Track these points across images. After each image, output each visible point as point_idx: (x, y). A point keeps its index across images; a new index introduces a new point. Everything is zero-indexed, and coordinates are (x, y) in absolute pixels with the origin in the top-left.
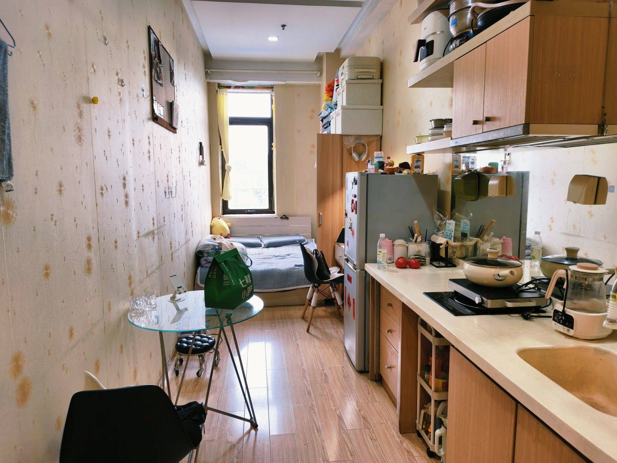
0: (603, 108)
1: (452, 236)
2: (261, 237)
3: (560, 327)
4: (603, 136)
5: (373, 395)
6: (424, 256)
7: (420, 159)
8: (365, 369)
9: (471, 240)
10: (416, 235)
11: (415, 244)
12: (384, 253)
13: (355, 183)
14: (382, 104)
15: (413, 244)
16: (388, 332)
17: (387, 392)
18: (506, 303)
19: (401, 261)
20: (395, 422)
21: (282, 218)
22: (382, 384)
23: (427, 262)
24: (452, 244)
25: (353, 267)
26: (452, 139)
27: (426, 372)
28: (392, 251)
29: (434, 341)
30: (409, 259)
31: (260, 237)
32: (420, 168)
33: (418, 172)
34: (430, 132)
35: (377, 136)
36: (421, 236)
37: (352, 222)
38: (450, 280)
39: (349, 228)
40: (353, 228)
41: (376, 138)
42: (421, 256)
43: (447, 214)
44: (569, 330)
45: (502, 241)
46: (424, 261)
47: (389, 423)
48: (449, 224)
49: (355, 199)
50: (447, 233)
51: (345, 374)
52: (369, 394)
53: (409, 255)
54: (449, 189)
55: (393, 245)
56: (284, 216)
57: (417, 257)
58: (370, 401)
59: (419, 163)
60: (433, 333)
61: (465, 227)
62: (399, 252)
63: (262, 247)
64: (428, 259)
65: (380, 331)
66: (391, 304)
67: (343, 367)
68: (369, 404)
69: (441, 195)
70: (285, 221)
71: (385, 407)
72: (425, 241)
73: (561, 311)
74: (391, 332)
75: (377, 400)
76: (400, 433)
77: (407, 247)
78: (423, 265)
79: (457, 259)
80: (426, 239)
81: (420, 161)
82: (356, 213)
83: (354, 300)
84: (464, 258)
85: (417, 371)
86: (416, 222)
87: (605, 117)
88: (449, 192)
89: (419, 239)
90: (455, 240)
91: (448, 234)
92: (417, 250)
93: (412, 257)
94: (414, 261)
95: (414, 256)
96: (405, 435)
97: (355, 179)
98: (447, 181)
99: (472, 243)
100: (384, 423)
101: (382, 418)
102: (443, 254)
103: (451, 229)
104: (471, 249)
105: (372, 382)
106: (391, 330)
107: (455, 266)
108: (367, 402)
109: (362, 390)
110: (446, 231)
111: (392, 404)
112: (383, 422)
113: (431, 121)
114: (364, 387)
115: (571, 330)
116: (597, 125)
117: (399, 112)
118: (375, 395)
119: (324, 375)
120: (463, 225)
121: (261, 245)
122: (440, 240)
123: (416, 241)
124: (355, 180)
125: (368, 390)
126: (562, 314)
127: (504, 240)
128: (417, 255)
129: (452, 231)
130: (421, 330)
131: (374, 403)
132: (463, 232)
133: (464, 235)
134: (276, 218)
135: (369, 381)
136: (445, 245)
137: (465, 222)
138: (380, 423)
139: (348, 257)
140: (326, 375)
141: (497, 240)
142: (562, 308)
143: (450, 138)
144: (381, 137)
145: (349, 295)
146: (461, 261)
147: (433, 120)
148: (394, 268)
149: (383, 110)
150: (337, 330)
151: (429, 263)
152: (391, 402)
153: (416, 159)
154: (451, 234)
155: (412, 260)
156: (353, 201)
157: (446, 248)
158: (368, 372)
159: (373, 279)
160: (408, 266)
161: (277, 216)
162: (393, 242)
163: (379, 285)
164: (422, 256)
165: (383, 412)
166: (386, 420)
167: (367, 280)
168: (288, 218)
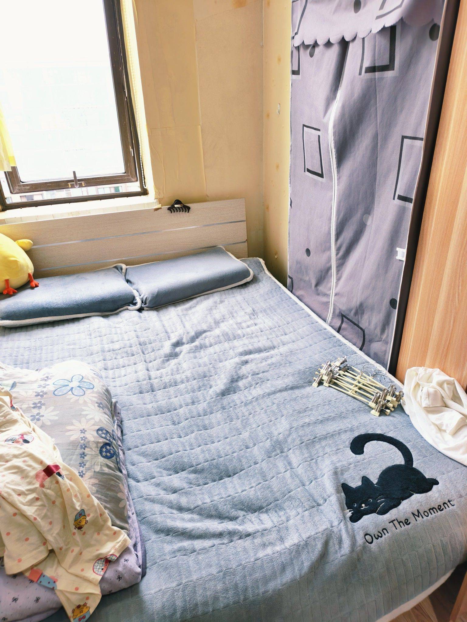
2: (124, 266)
21: (172, 209)
31: (122, 269)
56: (178, 202)
63: (138, 306)
70: (182, 217)
121: (134, 298)
134: (157, 209)
161: (159, 206)
168: (189, 208)
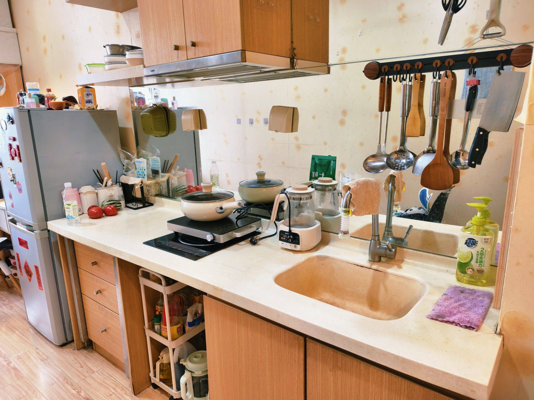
0: (292, 42)
1: (145, 175)
3: (287, 245)
4: (295, 69)
5: (87, 366)
6: (118, 199)
7: (90, 93)
8: (67, 340)
9: (163, 177)
10: (106, 178)
11: (106, 188)
12: (74, 206)
13: (11, 122)
14: (14, 26)
15: (104, 189)
16: (97, 293)
17: (102, 355)
18: (235, 234)
19: (95, 210)
20: (126, 386)
22: (93, 348)
23: (122, 206)
24: (147, 183)
25: (27, 228)
26: (144, 67)
27: (156, 324)
28: (80, 201)
29: (165, 291)
30: (103, 206)
32: (92, 103)
33: (92, 108)
34: (107, 59)
35: (15, 65)
36: (111, 179)
37: (14, 173)
38: (169, 222)
39: (11, 181)
40: (17, 179)
41: (13, 68)
42: (115, 201)
43: (134, 152)
44: (296, 246)
45: (185, 173)
46: (120, 205)
47: (119, 390)
48: (139, 162)
49: (14, 144)
50: (138, 172)
51: (43, 356)
52: (82, 367)
53: (101, 201)
54: (130, 125)
55: (79, 194)
57: (112, 202)
58: (87, 375)
59: (90, 98)
60: (163, 282)
61: (155, 163)
62: (88, 201)
64: (123, 202)
65: (82, 293)
66: (96, 262)
67: (37, 349)
68: (86, 379)
69: (123, 133)
71: (107, 374)
72: (116, 184)
73: (288, 231)
74: (100, 292)
75: (95, 370)
76: (135, 395)
77: (97, 194)
78: (119, 210)
79: (153, 198)
80: (117, 181)
81: (91, 94)
82: (21, 161)
83: (36, 267)
84: (160, 195)
85: (145, 324)
86: (103, 164)
87: (295, 51)
88: (132, 129)
89: (110, 183)
90: (149, 178)
91: (140, 173)
92: (109, 194)
93: (106, 203)
94: (110, 207)
95: (108, 202)
96: (140, 394)
97: (9, 116)
98: (127, 117)
99: (165, 179)
100: (113, 393)
101: (109, 389)
102: (138, 194)
103: (143, 168)
104: (164, 185)
105: (80, 351)
106: (99, 290)
107: (152, 205)
108: (83, 377)
109: (71, 366)
110: (137, 170)
111: (113, 367)
112: (111, 393)
113: (104, 47)
114: (73, 362)
115: (298, 246)
116: (289, 59)
117: (44, 38)
118: (89, 365)
119: (12, 371)
120: (152, 162)
122: (132, 180)
123: (106, 186)
124: (9, 118)
125: (79, 363)
126: (289, 234)
127: (187, 172)
128: (112, 201)
129: (145, 170)
130: (144, 282)
131: (93, 375)
132: (153, 169)
133: (155, 172)
135: (77, 352)
136: (140, 185)
137: (154, 159)
138: (109, 395)
139: (13, 216)
140: (15, 369)
141: (181, 173)
142: (288, 228)
143: (142, 66)
144: (21, 67)
145: (26, 263)
146: (157, 198)
147: (108, 45)
148: (86, 219)
149: (17, 34)
150: (11, 305)
151: (125, 207)
152: (111, 365)
153: (86, 93)
154: (143, 172)
155: (107, 207)
156: (10, 145)
157: (142, 188)
158: (73, 341)
159: (62, 238)
160: (104, 215)
162: (78, 190)
163: (72, 243)
164: (117, 201)
165: (107, 381)
166: (114, 389)
167: (52, 240)
